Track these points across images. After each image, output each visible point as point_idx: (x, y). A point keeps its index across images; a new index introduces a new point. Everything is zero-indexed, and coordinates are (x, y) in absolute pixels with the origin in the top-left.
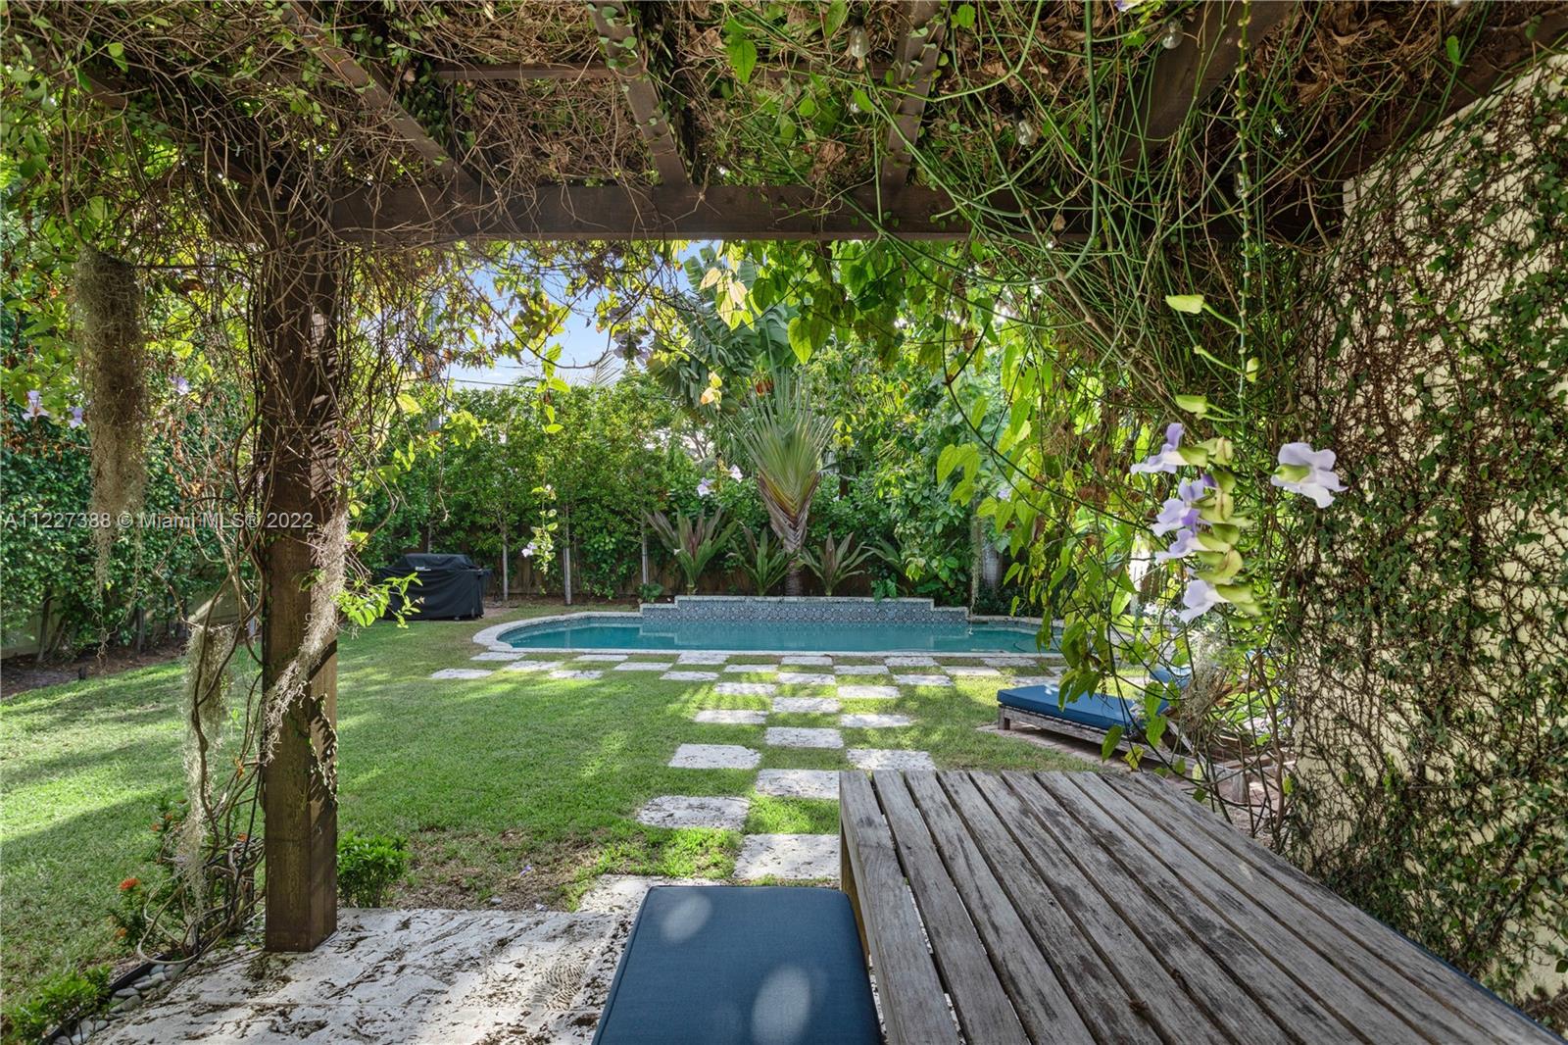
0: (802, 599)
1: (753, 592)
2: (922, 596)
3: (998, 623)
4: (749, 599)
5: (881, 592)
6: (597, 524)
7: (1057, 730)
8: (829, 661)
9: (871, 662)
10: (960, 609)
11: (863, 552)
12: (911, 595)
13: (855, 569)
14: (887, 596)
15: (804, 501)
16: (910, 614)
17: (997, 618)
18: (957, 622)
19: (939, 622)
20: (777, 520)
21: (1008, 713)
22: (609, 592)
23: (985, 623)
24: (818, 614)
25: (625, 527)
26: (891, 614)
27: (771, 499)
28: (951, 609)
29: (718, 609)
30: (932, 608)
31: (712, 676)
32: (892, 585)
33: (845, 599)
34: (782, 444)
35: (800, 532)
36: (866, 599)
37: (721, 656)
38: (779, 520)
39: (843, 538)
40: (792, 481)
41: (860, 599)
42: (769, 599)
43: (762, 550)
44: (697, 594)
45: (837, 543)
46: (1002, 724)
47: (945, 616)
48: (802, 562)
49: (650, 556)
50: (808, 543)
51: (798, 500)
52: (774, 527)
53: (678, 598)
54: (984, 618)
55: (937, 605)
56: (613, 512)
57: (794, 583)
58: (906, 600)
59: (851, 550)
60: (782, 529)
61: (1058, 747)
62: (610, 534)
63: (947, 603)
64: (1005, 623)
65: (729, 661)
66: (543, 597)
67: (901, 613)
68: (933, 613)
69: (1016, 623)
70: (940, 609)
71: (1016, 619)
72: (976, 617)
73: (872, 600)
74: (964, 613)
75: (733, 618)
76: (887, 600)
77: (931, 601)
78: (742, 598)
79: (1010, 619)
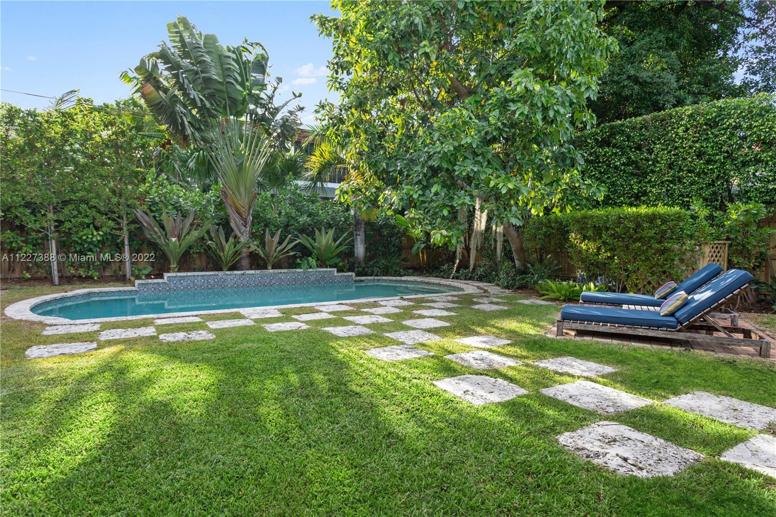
2: (331, 267)
3: (369, 280)
5: (306, 265)
6: (86, 220)
10: (350, 273)
12: (321, 267)
13: (288, 252)
14: (311, 267)
16: (323, 278)
17: (369, 278)
18: (349, 281)
19: (339, 282)
20: (235, 220)
24: (268, 281)
25: (111, 223)
26: (312, 279)
27: (231, 206)
28: (346, 274)
29: (199, 282)
30: (336, 274)
32: (313, 261)
34: (236, 169)
35: (248, 228)
36: (297, 270)
39: (275, 232)
41: (294, 270)
42: (235, 272)
44: (179, 271)
45: (273, 235)
47: (343, 278)
48: (254, 248)
49: (130, 246)
51: (247, 207)
52: (232, 225)
53: (166, 275)
54: (363, 278)
55: (338, 272)
56: (99, 212)
57: (245, 262)
58: (319, 269)
59: (281, 242)
60: (237, 226)
62: (97, 229)
63: (343, 271)
64: (373, 280)
67: (318, 278)
68: (336, 276)
69: (379, 280)
70: (340, 274)
71: (379, 278)
72: (358, 278)
73: (302, 270)
74: (352, 276)
75: (210, 286)
76: (311, 270)
77: (335, 270)
78: (217, 273)
79: (376, 278)
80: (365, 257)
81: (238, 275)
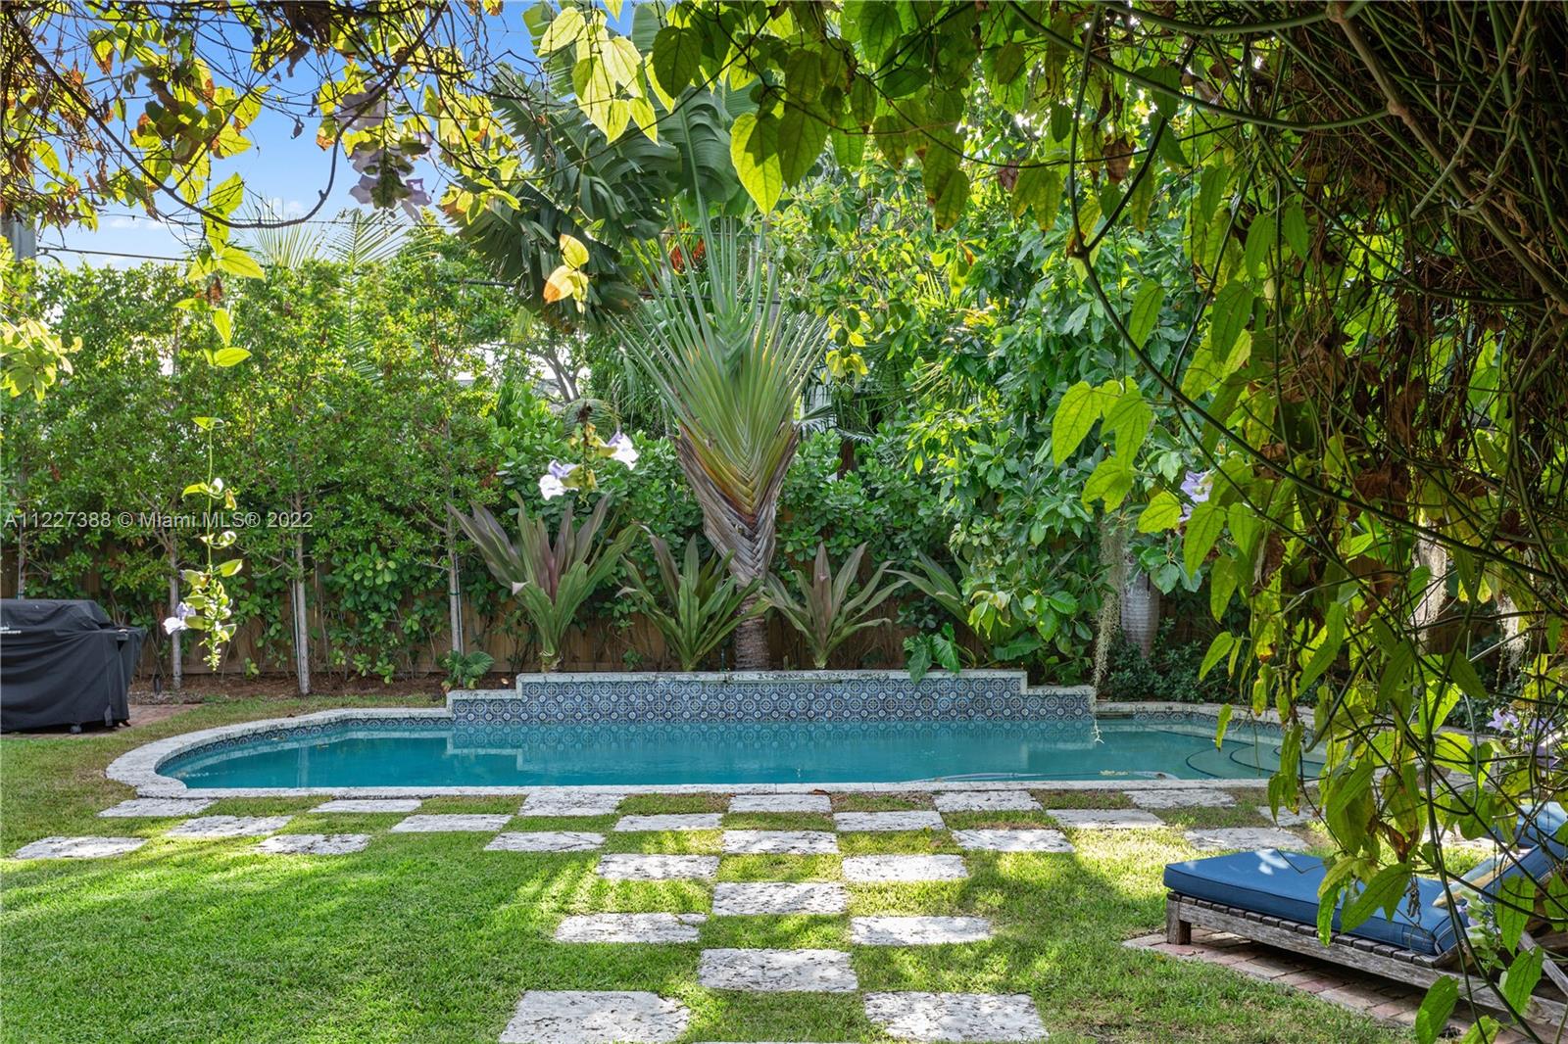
0: (769, 676)
1: (672, 664)
2: (1004, 665)
3: (1152, 716)
4: (663, 678)
5: (923, 660)
6: (359, 534)
7: (1287, 944)
8: (823, 804)
9: (909, 803)
10: (1077, 690)
11: (886, 580)
12: (982, 664)
13: (872, 615)
14: (936, 666)
15: (770, 482)
16: (981, 702)
17: (1151, 706)
18: (1073, 717)
19: (1039, 717)
20: (717, 521)
21: (1187, 911)
22: (385, 668)
23: (1128, 716)
24: (800, 705)
25: (414, 539)
26: (944, 703)
27: (704, 480)
28: (1061, 691)
29: (603, 700)
30: (1024, 690)
31: (593, 839)
32: (946, 647)
33: (854, 675)
34: (725, 370)
35: (762, 545)
36: (894, 674)
37: (608, 796)
38: (720, 520)
39: (847, 554)
40: (745, 441)
41: (882, 674)
42: (703, 676)
43: (689, 580)
44: (560, 670)
45: (836, 563)
46: (1175, 932)
47: (1050, 705)
48: (765, 603)
49: (465, 595)
50: (778, 566)
51: (758, 480)
52: (711, 534)
53: (523, 679)
54: (1126, 707)
55: (1033, 682)
56: (390, 509)
57: (752, 645)
58: (973, 674)
59: (861, 580)
60: (726, 538)
61: (1290, 980)
62: (385, 553)
63: (1053, 680)
64: (1168, 715)
65: (624, 809)
66: (253, 680)
67: (964, 700)
68: (1026, 699)
69: (1189, 715)
70: (1040, 691)
71: (1189, 708)
72: (1109, 706)
73: (906, 675)
74: (1084, 698)
75: (632, 715)
76: (937, 675)
77: (1022, 675)
78: (651, 676)
79: (1177, 707)
80: (1159, 633)
81: (710, 683)
